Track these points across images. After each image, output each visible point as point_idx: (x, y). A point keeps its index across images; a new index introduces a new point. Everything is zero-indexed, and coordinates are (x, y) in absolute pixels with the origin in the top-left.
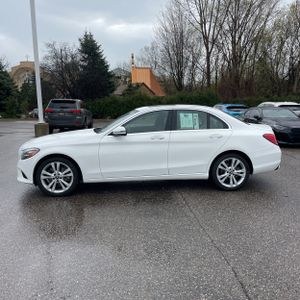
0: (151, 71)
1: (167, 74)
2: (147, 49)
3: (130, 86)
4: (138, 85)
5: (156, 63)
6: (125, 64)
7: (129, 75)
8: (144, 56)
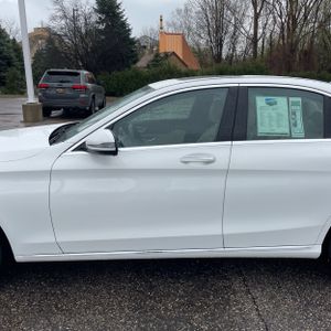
0: (183, 38)
1: (202, 42)
2: (179, 11)
3: (157, 55)
4: (167, 55)
5: (189, 29)
6: (152, 29)
7: (157, 44)
8: (176, 21)
